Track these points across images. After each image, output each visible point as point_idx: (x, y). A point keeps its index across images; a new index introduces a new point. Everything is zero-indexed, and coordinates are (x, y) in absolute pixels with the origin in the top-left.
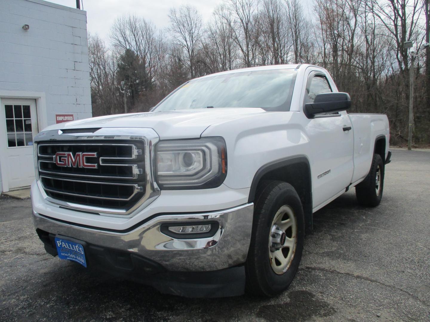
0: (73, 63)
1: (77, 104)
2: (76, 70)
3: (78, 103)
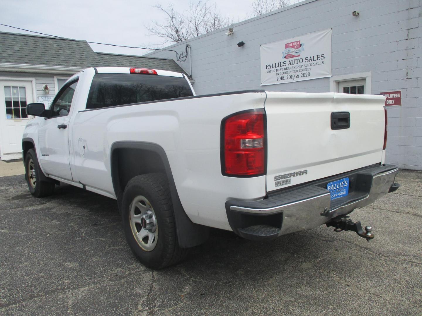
0: (407, 32)
1: (407, 79)
2: (410, 39)
3: (409, 77)
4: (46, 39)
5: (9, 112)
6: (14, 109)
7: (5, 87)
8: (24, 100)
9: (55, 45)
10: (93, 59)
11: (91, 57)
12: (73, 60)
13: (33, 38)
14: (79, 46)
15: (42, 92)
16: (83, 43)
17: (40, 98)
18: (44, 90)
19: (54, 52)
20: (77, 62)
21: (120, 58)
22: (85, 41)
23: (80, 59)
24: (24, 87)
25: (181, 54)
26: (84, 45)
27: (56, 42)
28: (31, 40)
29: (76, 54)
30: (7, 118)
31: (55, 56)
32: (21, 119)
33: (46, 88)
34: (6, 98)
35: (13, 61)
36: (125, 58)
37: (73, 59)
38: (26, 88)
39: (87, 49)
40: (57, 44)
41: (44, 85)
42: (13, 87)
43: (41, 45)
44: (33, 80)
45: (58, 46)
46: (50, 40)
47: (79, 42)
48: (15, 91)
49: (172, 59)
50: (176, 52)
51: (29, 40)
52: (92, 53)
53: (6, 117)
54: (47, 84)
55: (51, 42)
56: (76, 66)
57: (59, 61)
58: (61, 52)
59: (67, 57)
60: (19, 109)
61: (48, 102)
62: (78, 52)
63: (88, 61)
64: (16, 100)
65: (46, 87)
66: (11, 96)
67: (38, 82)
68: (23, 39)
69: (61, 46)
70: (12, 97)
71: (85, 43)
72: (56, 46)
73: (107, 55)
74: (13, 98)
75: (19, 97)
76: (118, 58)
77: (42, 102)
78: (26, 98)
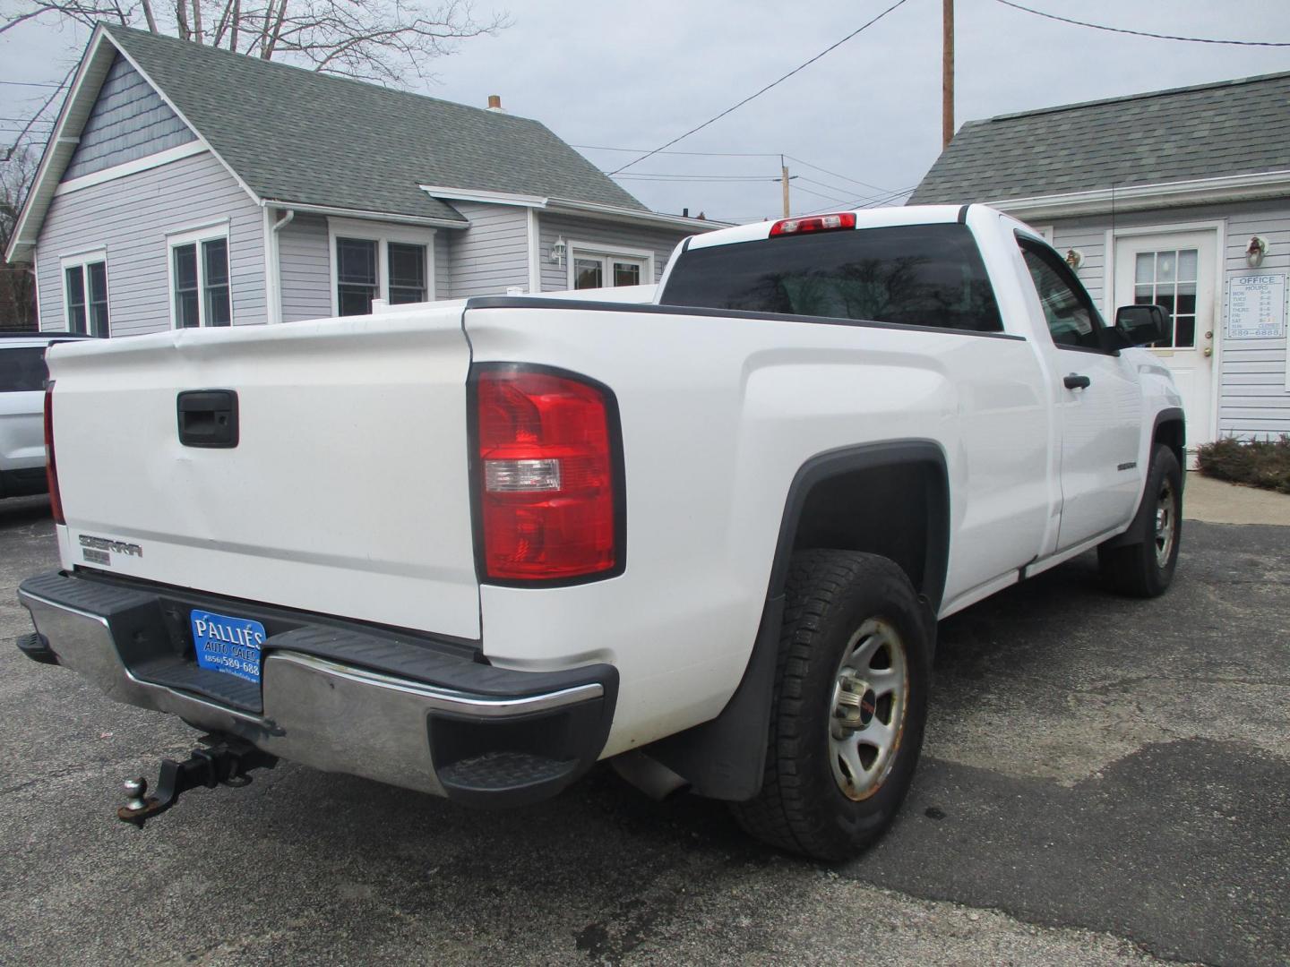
7: (1139, 255)
8: (1187, 292)
15: (1243, 263)
17: (1236, 281)
18: (1248, 254)
24: (1194, 252)
32: (1176, 351)
33: (1256, 247)
34: (1137, 288)
35: (1158, 175)
38: (1199, 252)
41: (1249, 240)
42: (1161, 254)
44: (1220, 224)
48: (1166, 266)
54: (1259, 236)
60: (1172, 318)
61: (1262, 293)
64: (1164, 292)
65: (1254, 244)
66: (1151, 281)
67: (1235, 229)
70: (1155, 283)
74: (1158, 287)
75: (1176, 282)
77: (1242, 293)
78: (1194, 285)
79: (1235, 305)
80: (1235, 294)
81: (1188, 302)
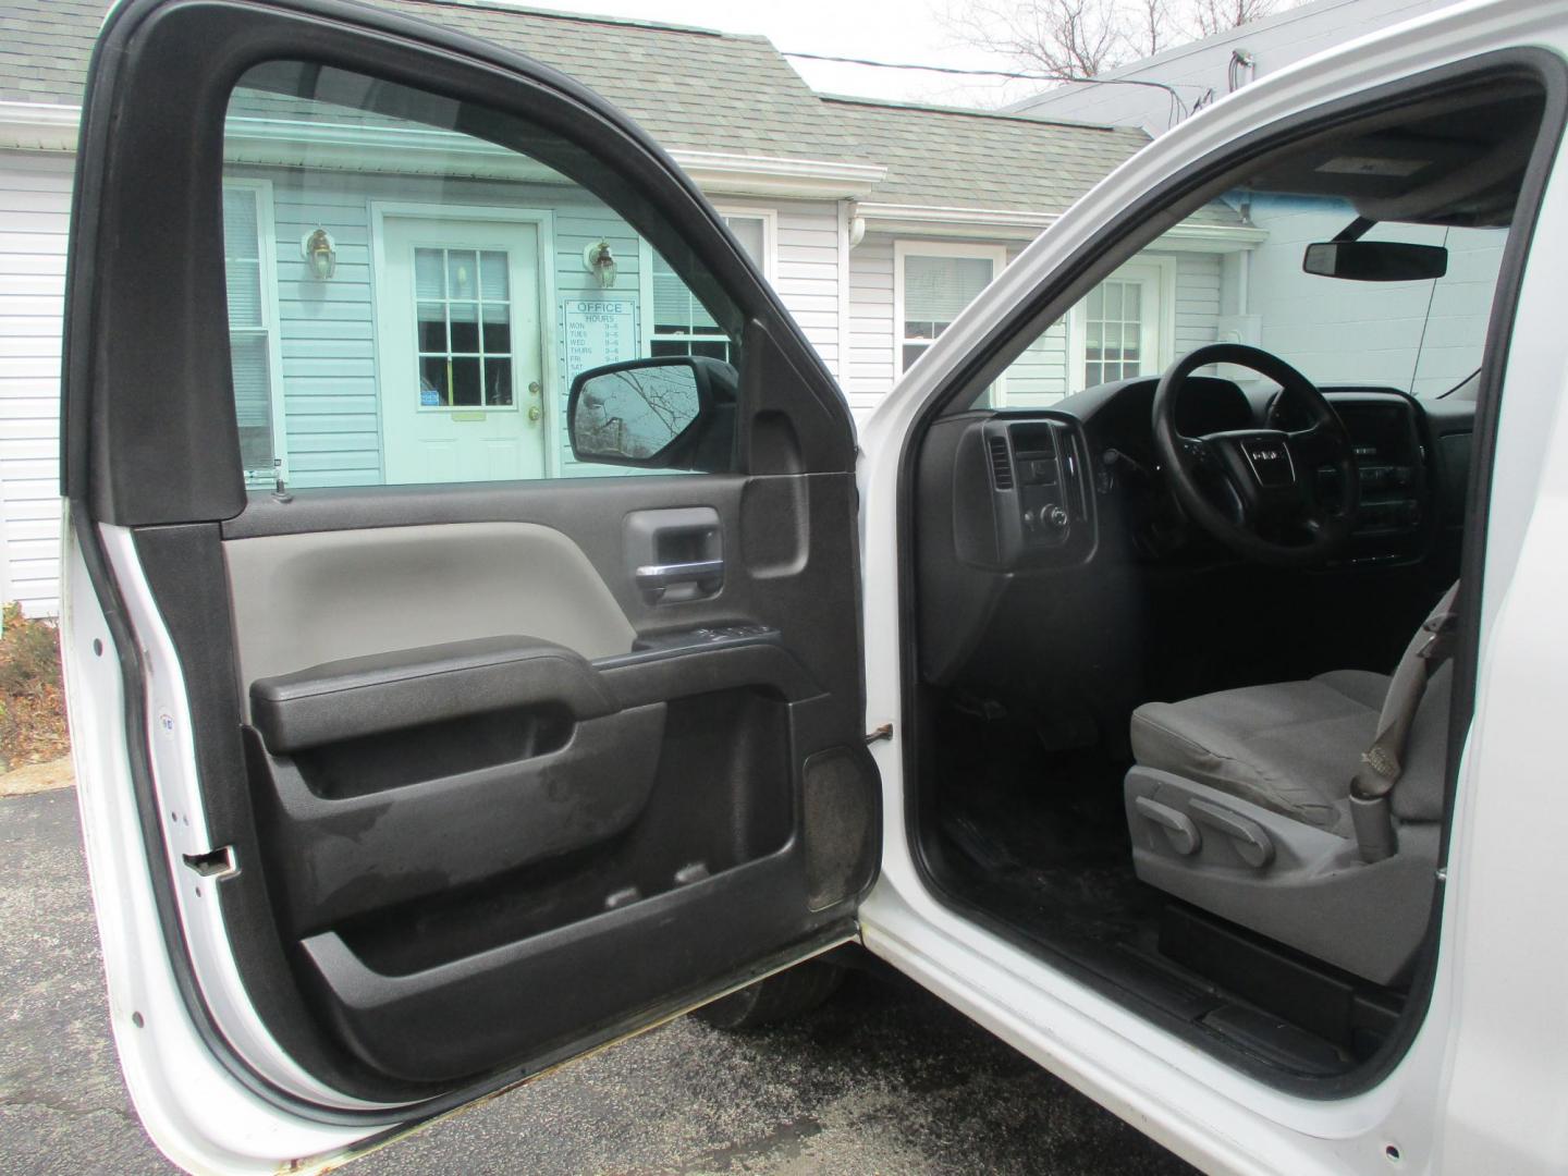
4: (592, 27)
5: (432, 373)
6: (454, 359)
7: (418, 251)
8: (499, 319)
9: (637, 54)
10: (810, 120)
11: (801, 110)
12: (723, 121)
13: (538, 21)
14: (738, 61)
15: (580, 280)
16: (755, 47)
17: (573, 307)
18: (591, 269)
19: (639, 85)
20: (741, 132)
21: (915, 121)
22: (763, 36)
23: (755, 116)
24: (504, 256)
25: (1202, 100)
26: (758, 55)
27: (637, 42)
28: (533, 31)
29: (735, 95)
30: (423, 404)
31: (640, 104)
32: (485, 411)
33: (602, 259)
34: (419, 307)
36: (931, 122)
37: (724, 116)
38: (510, 255)
39: (776, 73)
40: (641, 51)
41: (592, 247)
42: (454, 253)
43: (575, 52)
44: (543, 215)
45: (650, 59)
46: (611, 30)
47: (735, 40)
48: (463, 273)
49: (1134, 129)
50: (1173, 92)
51: (525, 30)
52: (800, 93)
53: (419, 402)
54: (607, 241)
55: (616, 37)
56: (742, 149)
57: (665, 126)
58: (665, 83)
59: (695, 109)
60: (477, 360)
61: (607, 324)
62: (738, 86)
63: (788, 128)
64: (466, 318)
65: (601, 253)
66: (443, 296)
67: (566, 226)
68: (495, 26)
69: (659, 56)
70: (448, 300)
71: (761, 44)
72: (640, 58)
73: (858, 108)
74: (452, 308)
76: (902, 119)
77: (581, 325)
78: (507, 309)
79: (573, 342)
80: (572, 325)
81: (499, 336)
